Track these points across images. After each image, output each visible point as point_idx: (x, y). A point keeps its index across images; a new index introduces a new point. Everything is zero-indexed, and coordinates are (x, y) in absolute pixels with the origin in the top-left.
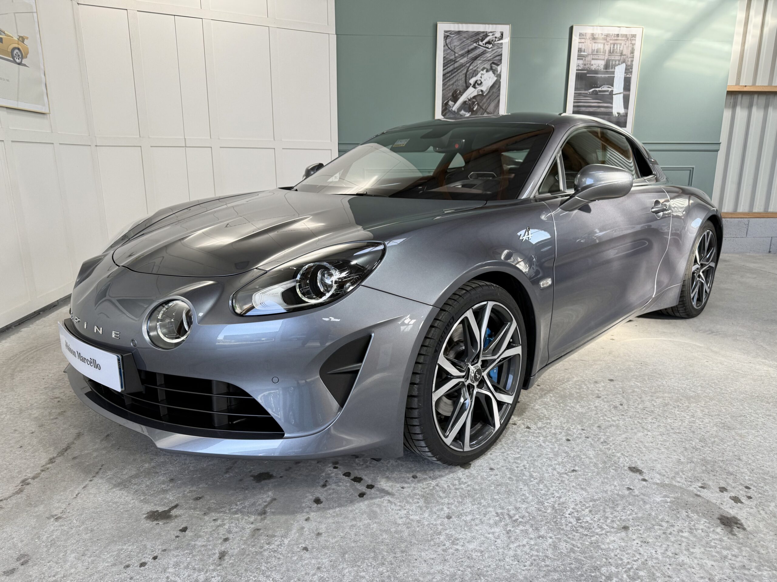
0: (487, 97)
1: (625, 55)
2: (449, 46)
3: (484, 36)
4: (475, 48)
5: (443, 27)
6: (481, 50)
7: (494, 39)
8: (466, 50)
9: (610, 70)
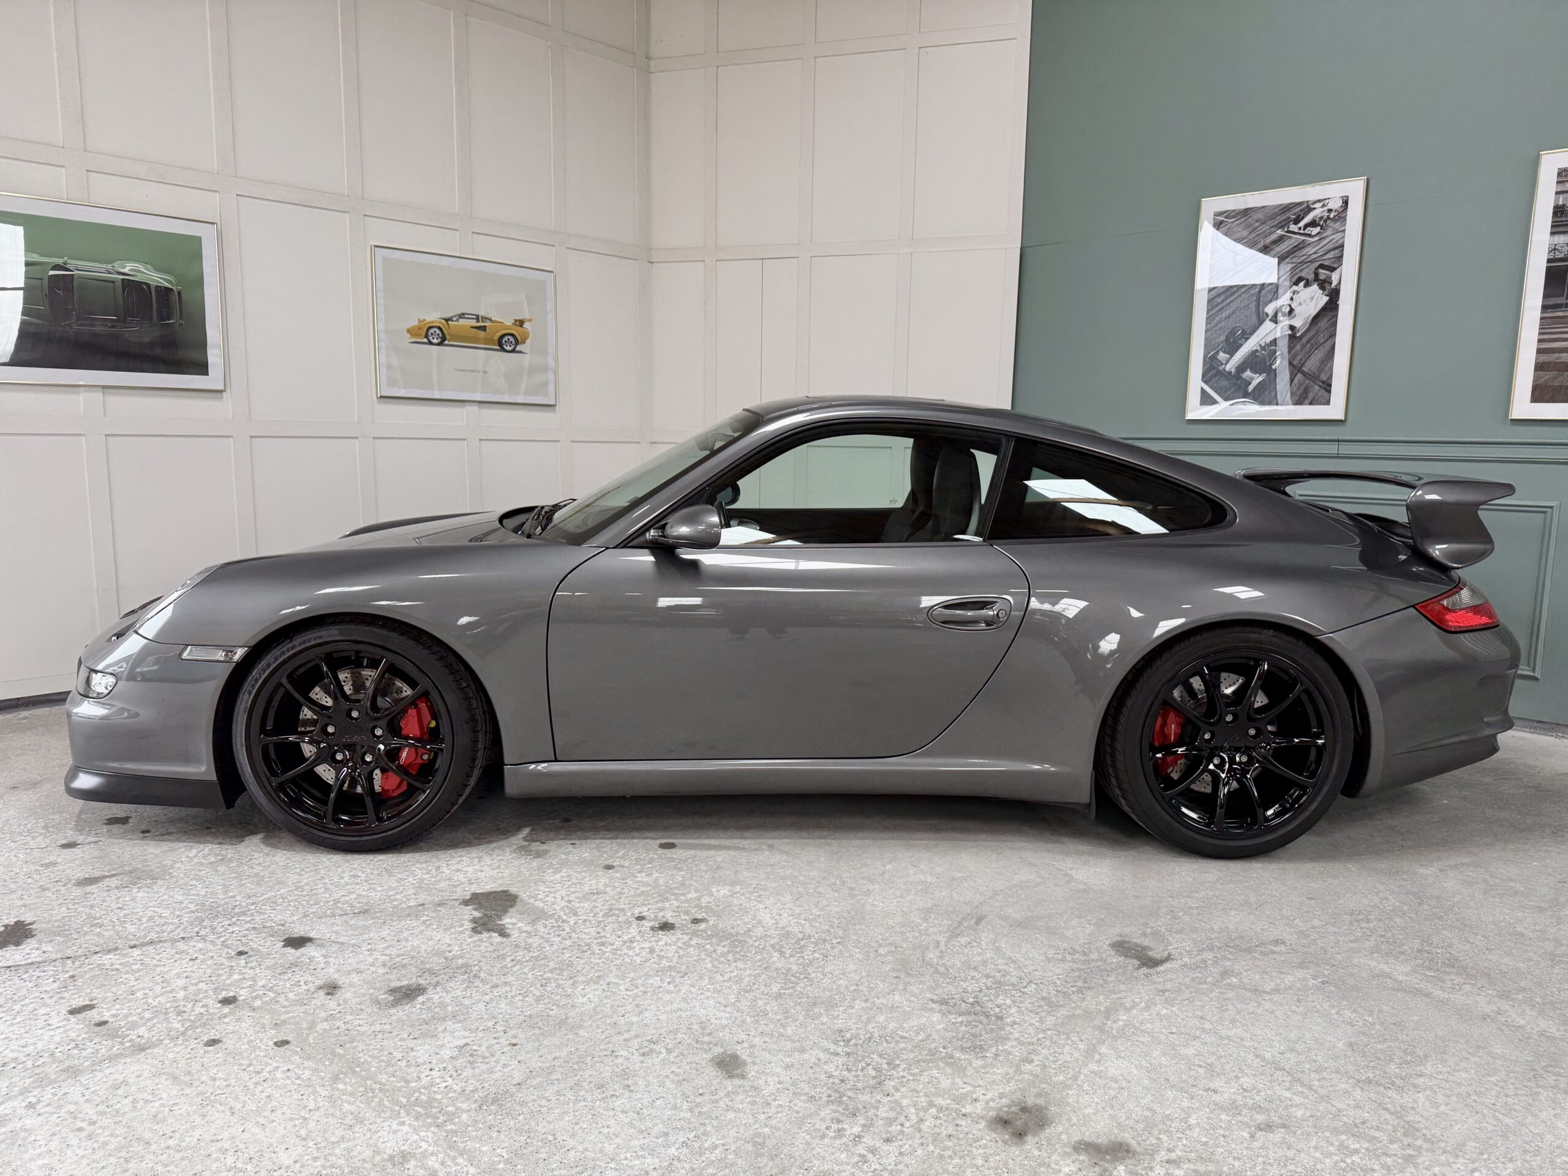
0: (1304, 340)
3: (1301, 211)
4: (1281, 239)
5: (1211, 206)
6: (1293, 241)
7: (1326, 214)
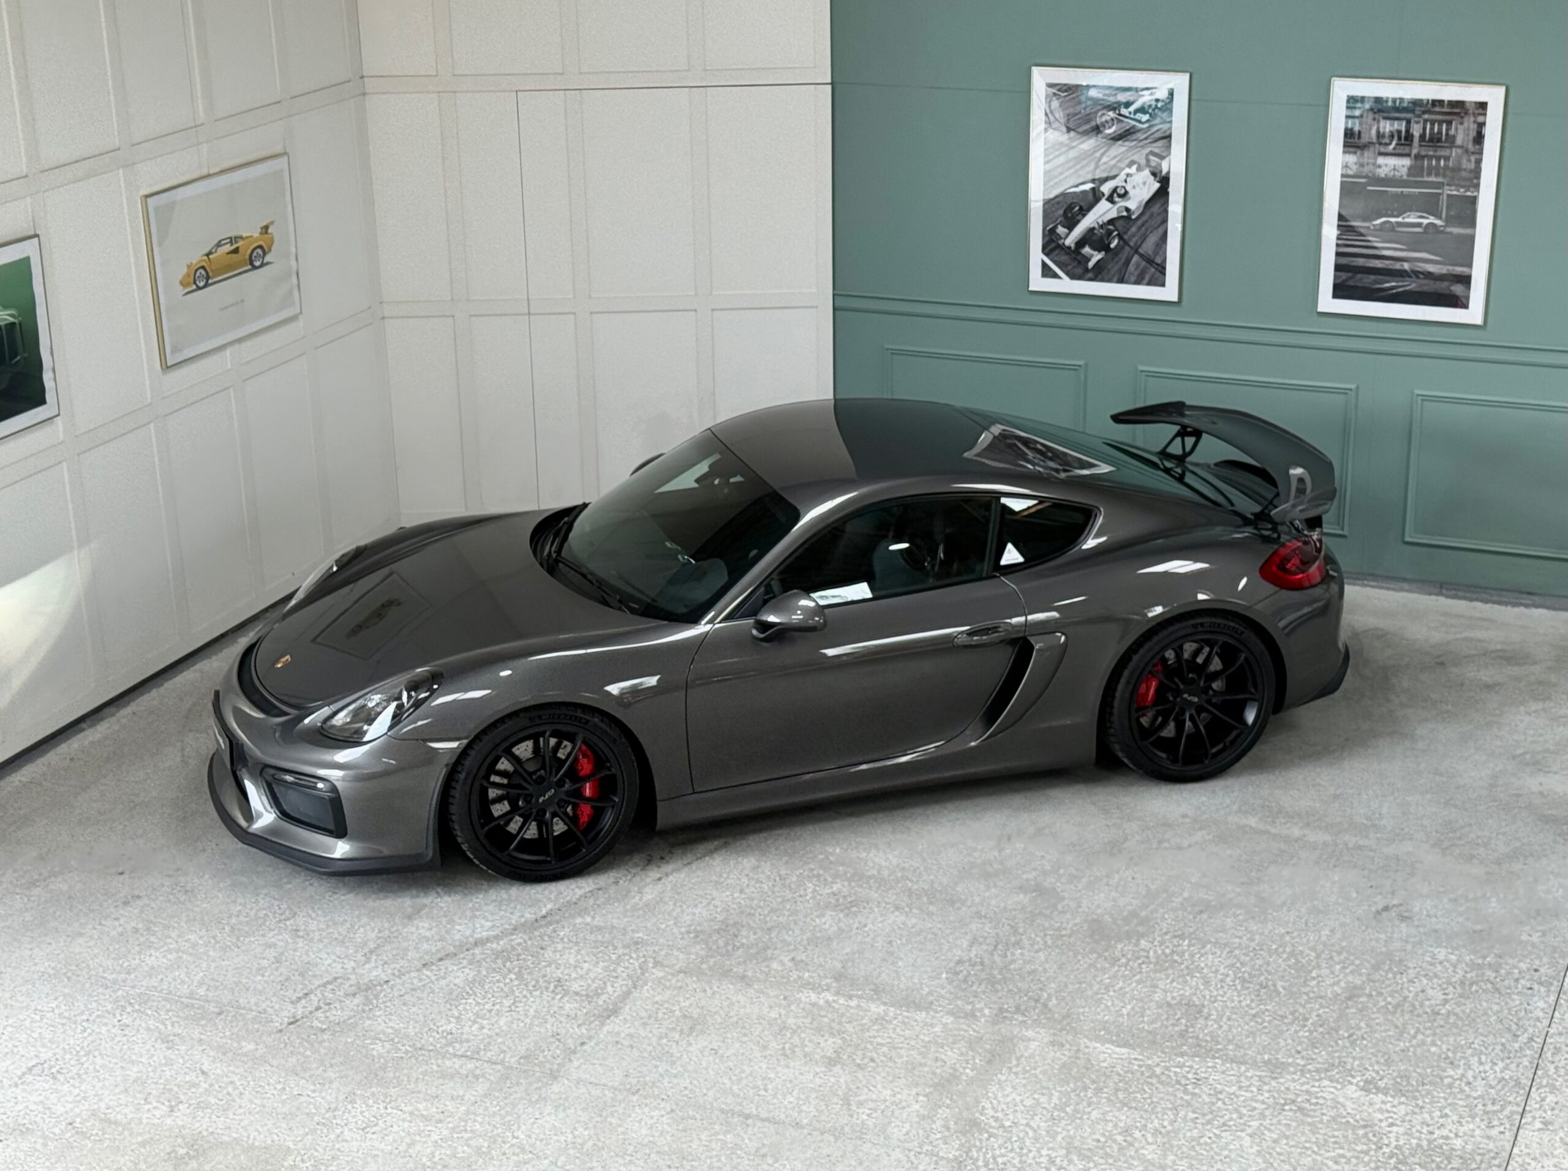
0: (1139, 223)
1: (1461, 147)
2: (1057, 116)
3: (1131, 95)
4: (1113, 121)
5: (1042, 76)
6: (1124, 124)
7: (1154, 103)
8: (1093, 124)
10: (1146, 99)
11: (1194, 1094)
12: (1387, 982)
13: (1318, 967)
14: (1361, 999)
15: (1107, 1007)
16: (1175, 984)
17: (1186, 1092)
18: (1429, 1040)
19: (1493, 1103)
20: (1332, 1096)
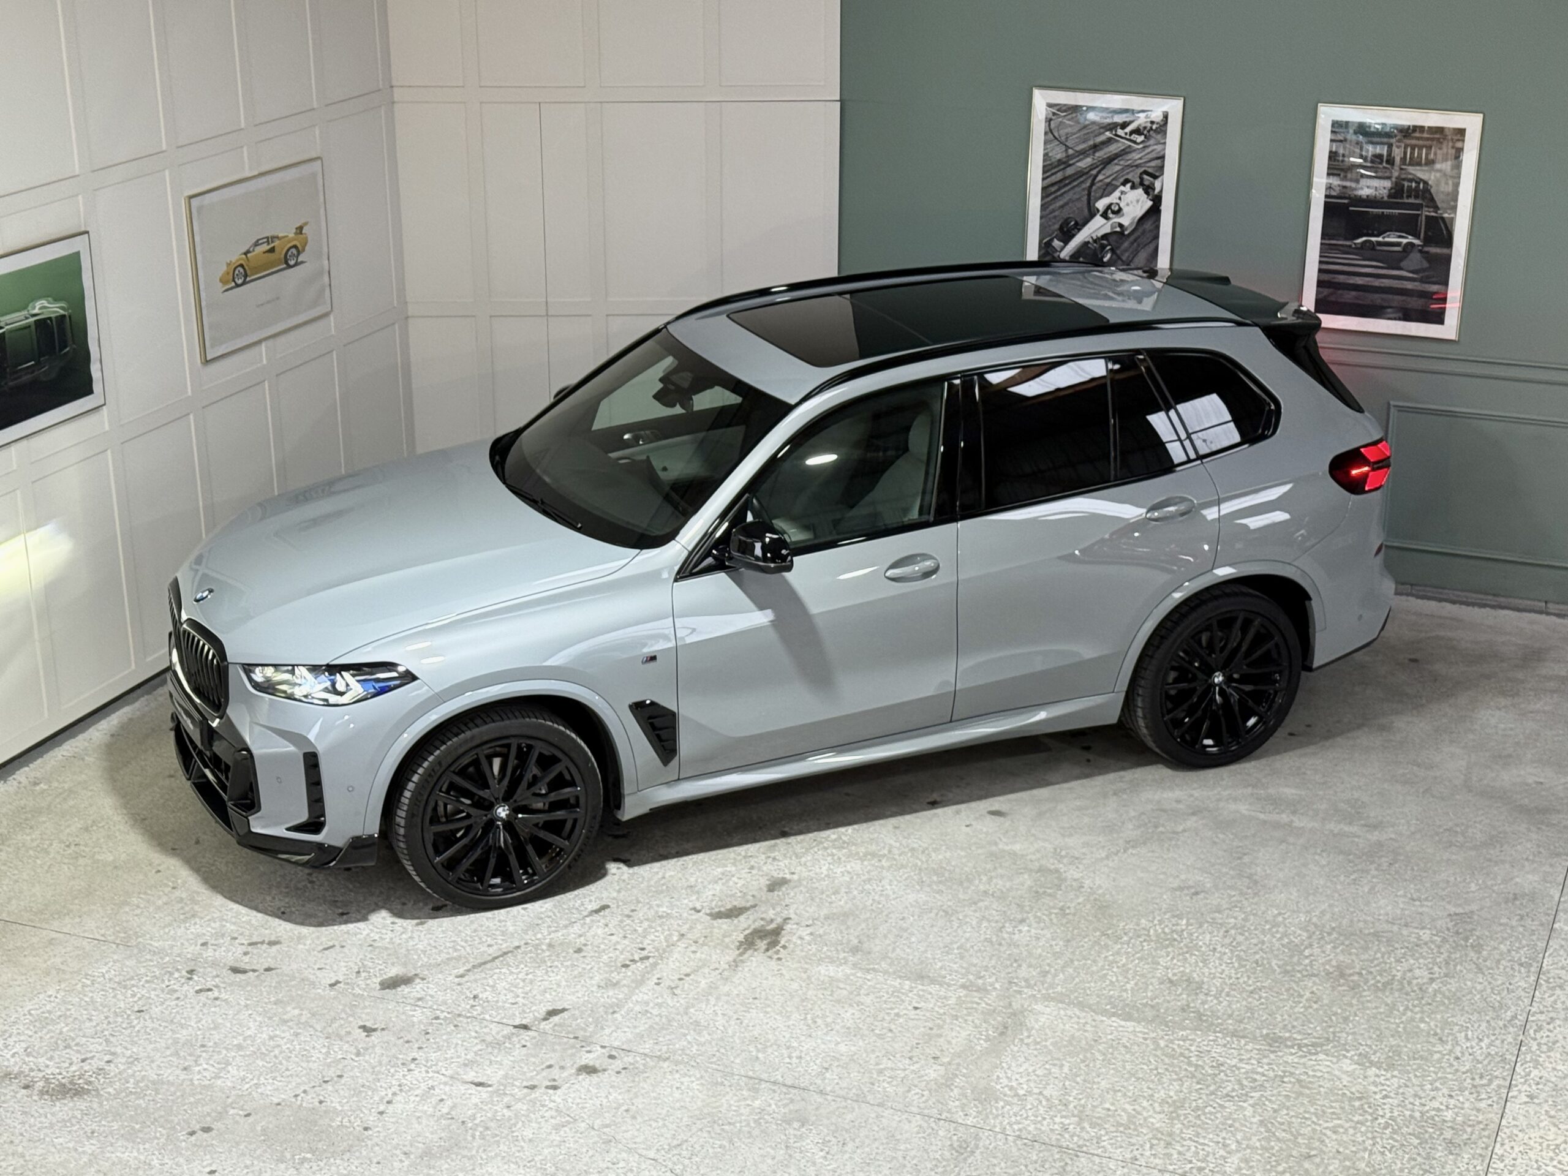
0: (1132, 238)
1: (1440, 171)
2: (1056, 134)
3: (1127, 117)
4: (1109, 141)
5: (1043, 97)
6: (1121, 144)
7: (1149, 125)
8: (1091, 143)
9: (1406, 201)
10: (1141, 120)
11: (1197, 1066)
12: (1376, 962)
13: (1311, 945)
14: (1352, 978)
15: (1111, 981)
16: (1175, 961)
17: (1190, 1064)
18: (1418, 1016)
19: (1481, 1077)
20: (1329, 1069)
